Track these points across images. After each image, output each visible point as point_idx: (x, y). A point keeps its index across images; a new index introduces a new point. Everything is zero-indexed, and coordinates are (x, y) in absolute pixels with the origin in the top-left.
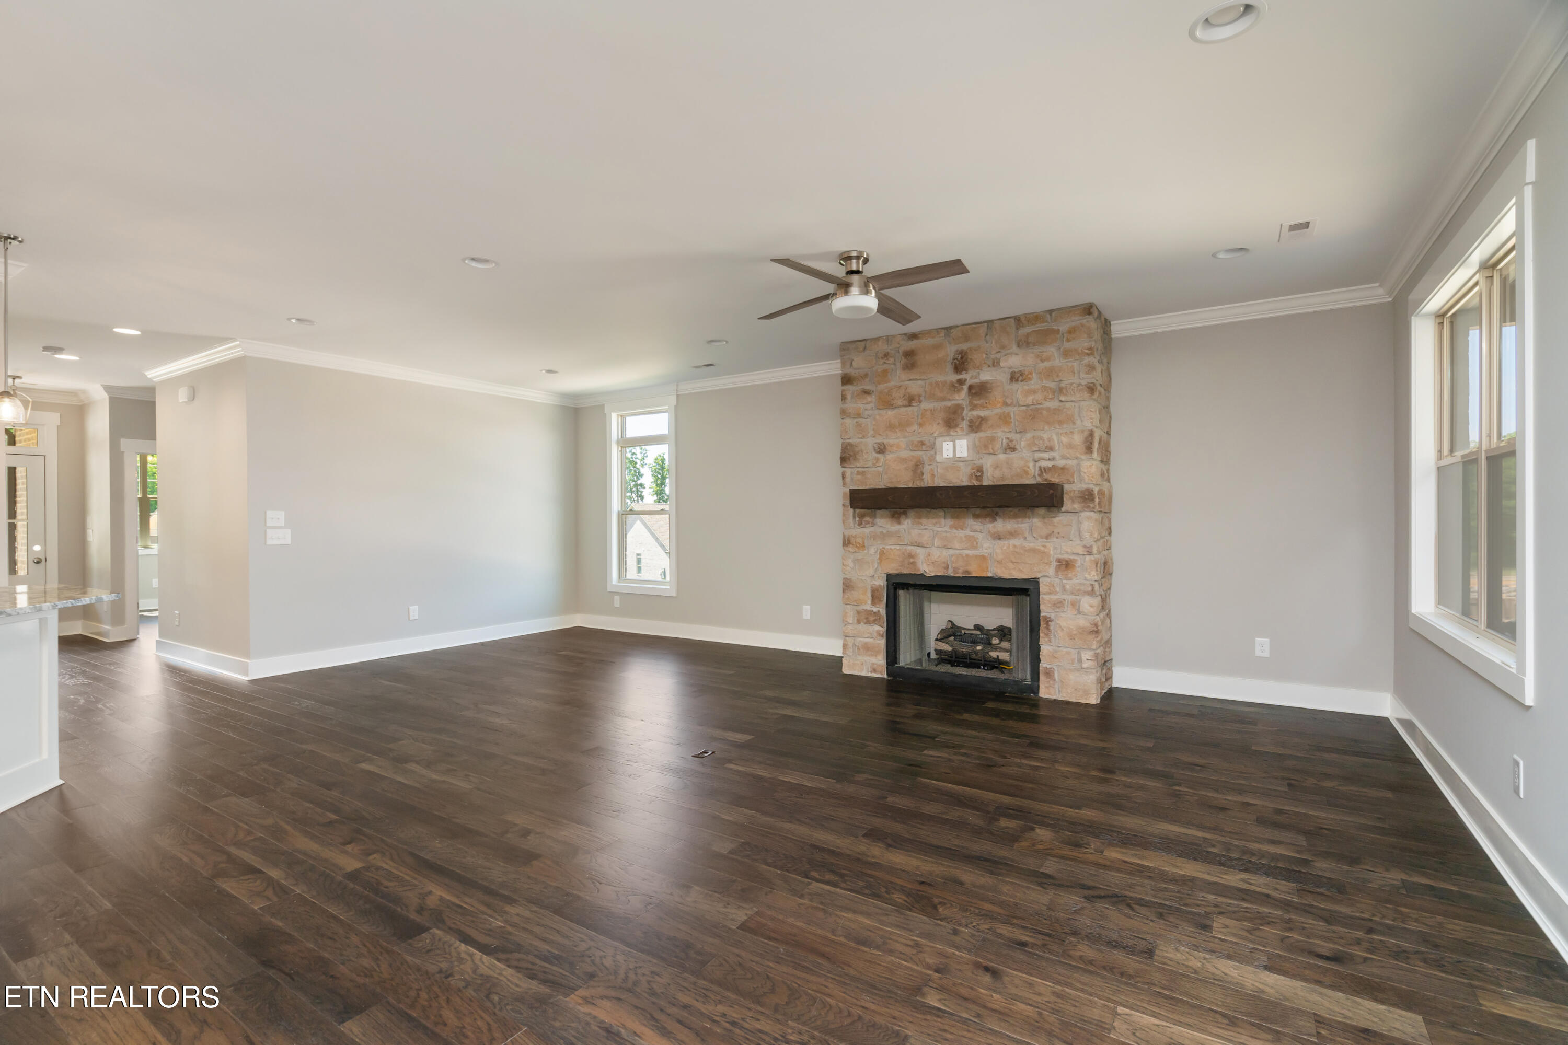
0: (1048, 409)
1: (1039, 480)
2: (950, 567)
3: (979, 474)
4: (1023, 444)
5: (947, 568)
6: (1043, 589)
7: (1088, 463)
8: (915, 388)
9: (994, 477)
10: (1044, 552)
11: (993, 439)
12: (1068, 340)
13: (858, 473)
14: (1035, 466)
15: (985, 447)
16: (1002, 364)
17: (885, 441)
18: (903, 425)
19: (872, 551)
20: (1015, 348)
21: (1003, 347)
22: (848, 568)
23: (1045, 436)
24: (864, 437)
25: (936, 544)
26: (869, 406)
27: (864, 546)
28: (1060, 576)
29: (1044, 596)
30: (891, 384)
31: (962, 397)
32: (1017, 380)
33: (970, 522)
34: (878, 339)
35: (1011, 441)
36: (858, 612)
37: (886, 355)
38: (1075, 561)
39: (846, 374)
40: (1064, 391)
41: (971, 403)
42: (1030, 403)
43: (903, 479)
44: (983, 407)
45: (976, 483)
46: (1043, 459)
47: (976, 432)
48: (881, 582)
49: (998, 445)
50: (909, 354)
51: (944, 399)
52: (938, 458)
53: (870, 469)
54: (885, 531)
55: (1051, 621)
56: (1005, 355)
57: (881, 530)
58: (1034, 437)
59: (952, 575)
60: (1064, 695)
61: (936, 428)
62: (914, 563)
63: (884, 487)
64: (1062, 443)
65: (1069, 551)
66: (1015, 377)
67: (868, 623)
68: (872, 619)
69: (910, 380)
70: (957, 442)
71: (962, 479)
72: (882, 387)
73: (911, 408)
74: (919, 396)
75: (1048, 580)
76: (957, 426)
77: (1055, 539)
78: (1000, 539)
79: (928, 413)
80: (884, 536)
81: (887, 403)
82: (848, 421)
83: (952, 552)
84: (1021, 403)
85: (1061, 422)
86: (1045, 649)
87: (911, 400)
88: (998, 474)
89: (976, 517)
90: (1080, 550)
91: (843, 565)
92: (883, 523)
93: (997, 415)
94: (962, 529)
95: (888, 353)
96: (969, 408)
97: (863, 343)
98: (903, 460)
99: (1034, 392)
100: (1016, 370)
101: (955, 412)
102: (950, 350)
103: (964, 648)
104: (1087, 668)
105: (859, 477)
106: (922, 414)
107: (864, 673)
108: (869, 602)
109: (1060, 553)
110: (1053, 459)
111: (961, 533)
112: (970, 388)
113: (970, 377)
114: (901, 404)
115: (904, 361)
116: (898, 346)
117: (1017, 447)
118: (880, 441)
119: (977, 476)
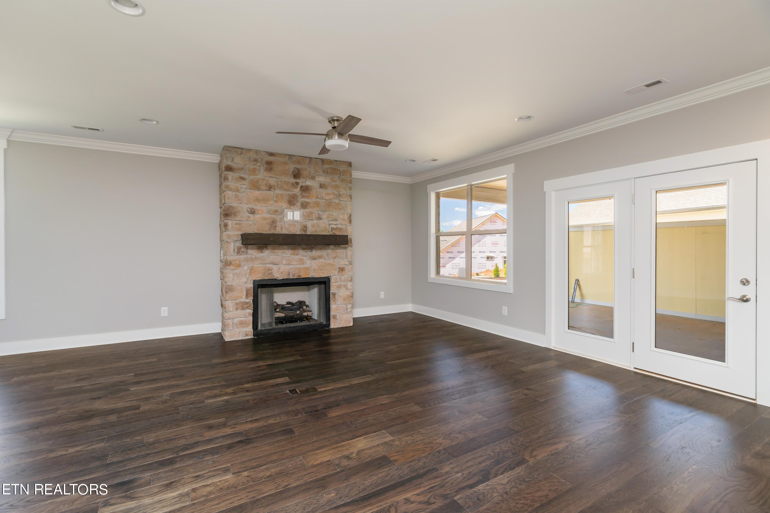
0: (335, 203)
1: (331, 233)
2: (291, 274)
3: (305, 229)
4: (325, 217)
5: (289, 274)
6: (332, 281)
7: (350, 227)
8: (272, 181)
9: (312, 231)
10: (334, 265)
11: (312, 213)
12: (343, 175)
13: (236, 224)
14: (329, 227)
15: (308, 217)
16: (316, 179)
17: (255, 207)
18: (265, 200)
20: (321, 173)
21: (316, 171)
22: (230, 279)
23: (334, 214)
24: (240, 203)
25: (284, 263)
26: (244, 187)
27: (240, 265)
28: (340, 275)
29: (333, 284)
30: (259, 177)
31: (297, 191)
32: (322, 188)
33: (301, 252)
34: (249, 150)
35: (320, 215)
36: (236, 304)
37: (256, 160)
38: (345, 268)
39: (229, 165)
40: (341, 196)
41: (301, 194)
42: (328, 199)
43: (266, 230)
44: (308, 197)
45: (304, 233)
46: (333, 224)
47: (304, 209)
48: (251, 285)
49: (314, 216)
50: (269, 163)
51: (288, 190)
52: (285, 219)
53: (244, 222)
54: (253, 257)
55: (336, 294)
56: (318, 175)
57: (250, 256)
58: (329, 214)
59: (292, 278)
60: (341, 325)
61: (284, 205)
62: (271, 273)
63: (253, 233)
64: (340, 218)
65: (343, 263)
66: (322, 186)
67: (243, 309)
68: (245, 306)
69: (270, 177)
70: (295, 212)
71: (297, 231)
72: (252, 177)
73: (269, 192)
74: (275, 186)
75: (335, 276)
76: (294, 204)
77: (337, 259)
78: (314, 259)
79: (280, 196)
80: (252, 260)
81: (255, 186)
82: (230, 193)
83: (291, 266)
84: (324, 198)
85: (340, 209)
86: (333, 306)
87: (270, 188)
88: (314, 229)
89: (303, 249)
90: (347, 263)
92: (253, 253)
93: (313, 202)
94: (297, 255)
95: (257, 160)
96: (301, 197)
97: (240, 150)
98: (265, 219)
99: (329, 194)
100: (322, 183)
101: (293, 198)
102: (291, 167)
103: (291, 314)
104: (350, 311)
105: (237, 226)
106: (276, 196)
107: (240, 338)
108: (244, 297)
109: (340, 265)
110: (337, 225)
111: (297, 257)
112: (302, 187)
113: (301, 182)
114: (264, 188)
115: (265, 166)
116: (262, 157)
117: (322, 218)
118: (251, 207)
119: (304, 230)
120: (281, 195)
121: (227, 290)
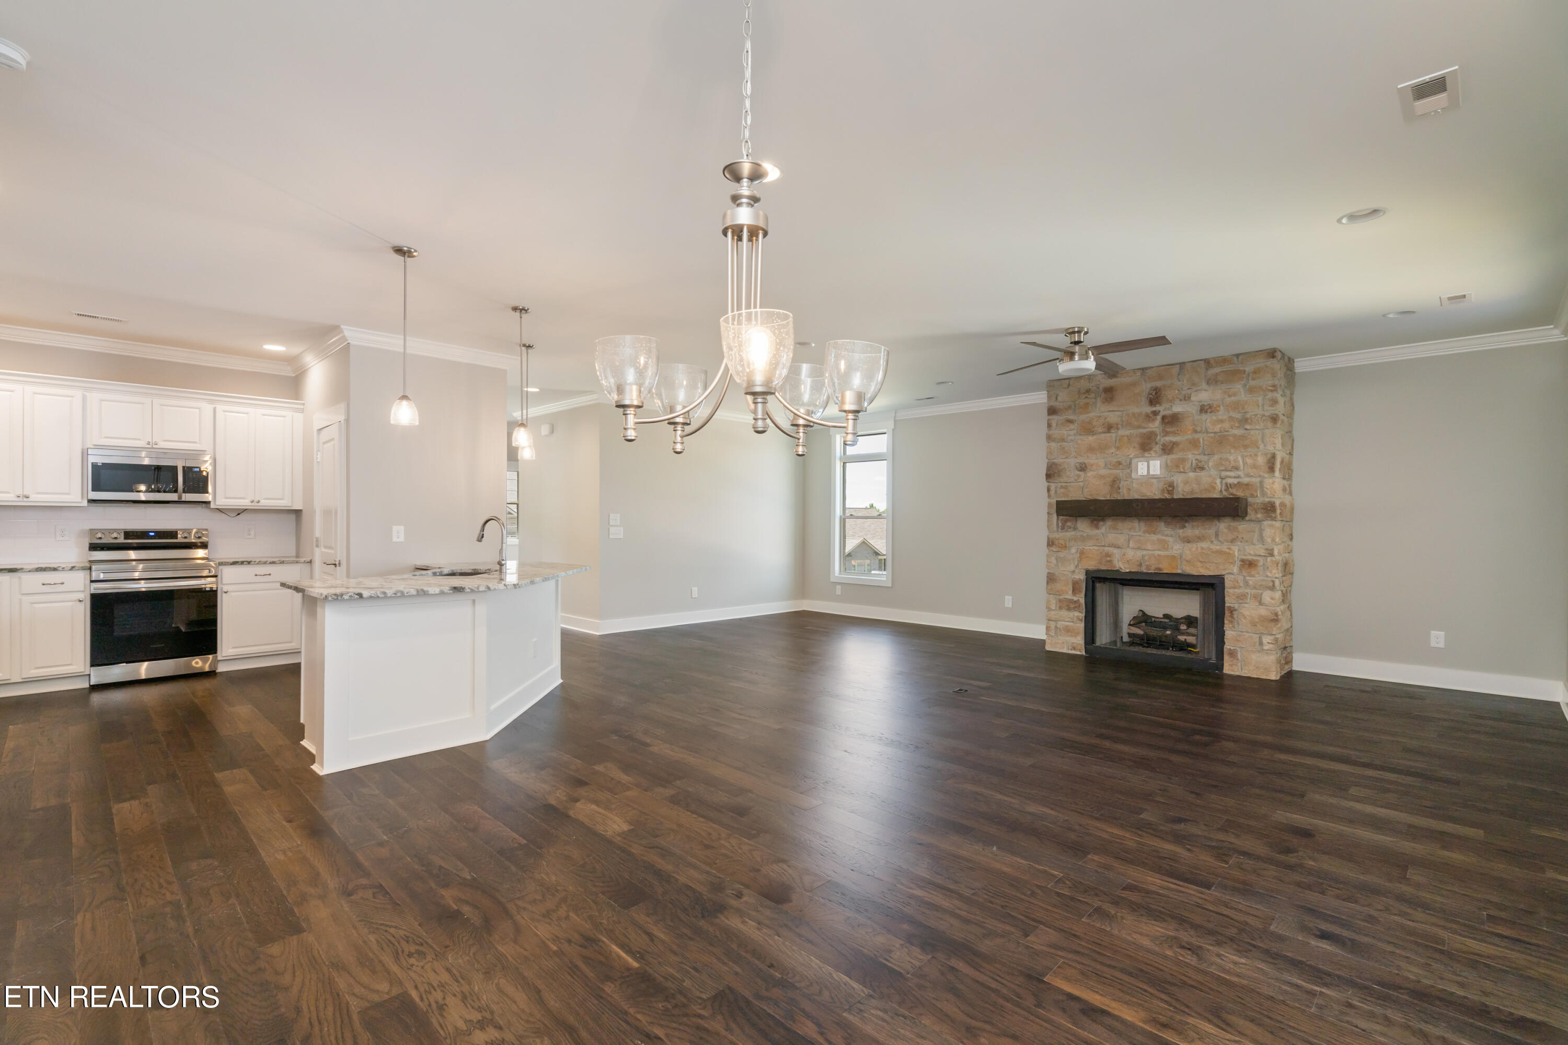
0: (1234, 436)
1: (1225, 494)
2: (1143, 565)
3: (1171, 489)
4: (1210, 464)
5: (1140, 565)
6: (1228, 583)
7: (1271, 481)
8: (1113, 418)
9: (1184, 492)
10: (1229, 554)
11: (1183, 460)
12: (1253, 379)
13: (1062, 487)
14: (1221, 482)
15: (1177, 466)
16: (1193, 398)
17: (1086, 461)
18: (1102, 448)
19: (1073, 550)
20: (1204, 385)
21: (1194, 384)
22: (1052, 564)
23: (1232, 458)
24: (1067, 458)
25: (1131, 546)
26: (1072, 433)
27: (1066, 547)
28: (1244, 574)
29: (1229, 590)
30: (1092, 415)
31: (1155, 426)
32: (1206, 412)
33: (1162, 528)
34: (1080, 378)
35: (1200, 462)
36: (1060, 601)
37: (1088, 391)
38: (1258, 561)
39: (1052, 406)
40: (1249, 421)
41: (1164, 431)
42: (1218, 430)
43: (1103, 493)
44: (1174, 433)
45: (1168, 496)
46: (1229, 477)
47: (1168, 454)
48: (1081, 576)
49: (1188, 465)
50: (1109, 390)
51: (1139, 427)
52: (1133, 475)
53: (1072, 484)
54: (1085, 535)
55: (1235, 610)
56: (1196, 391)
57: (1081, 533)
58: (1221, 458)
59: (1145, 571)
60: (1246, 672)
61: (1132, 452)
62: (1110, 561)
63: (1084, 499)
64: (1246, 463)
65: (1252, 553)
66: (1203, 409)
67: (1069, 609)
68: (1072, 606)
69: (1109, 411)
70: (1151, 462)
71: (1154, 492)
72: (1083, 417)
73: (1109, 435)
74: (1117, 424)
75: (1233, 576)
76: (1151, 449)
77: (1239, 543)
78: (1189, 542)
79: (1125, 438)
80: (1084, 539)
81: (1088, 430)
82: (1053, 445)
83: (1145, 552)
84: (1209, 430)
85: (1246, 447)
86: (1229, 634)
87: (1109, 428)
88: (1187, 489)
89: (1167, 524)
90: (1262, 552)
91: (1047, 561)
92: (1083, 526)
93: (1187, 440)
94: (1154, 534)
95: (1090, 389)
96: (1162, 434)
97: (1067, 381)
98: (1102, 477)
99: (1222, 421)
100: (1205, 404)
101: (1149, 438)
102: (1146, 387)
103: (1154, 632)
104: (1268, 650)
105: (1062, 490)
106: (1119, 439)
107: (1065, 651)
108: (1070, 592)
109: (1245, 555)
110: (1239, 477)
111: (1154, 537)
112: (1164, 418)
113: (1163, 409)
114: (1100, 431)
115: (1103, 395)
116: (1098, 383)
117: (1206, 466)
118: (1081, 461)
119: (1168, 490)
120: (1128, 436)
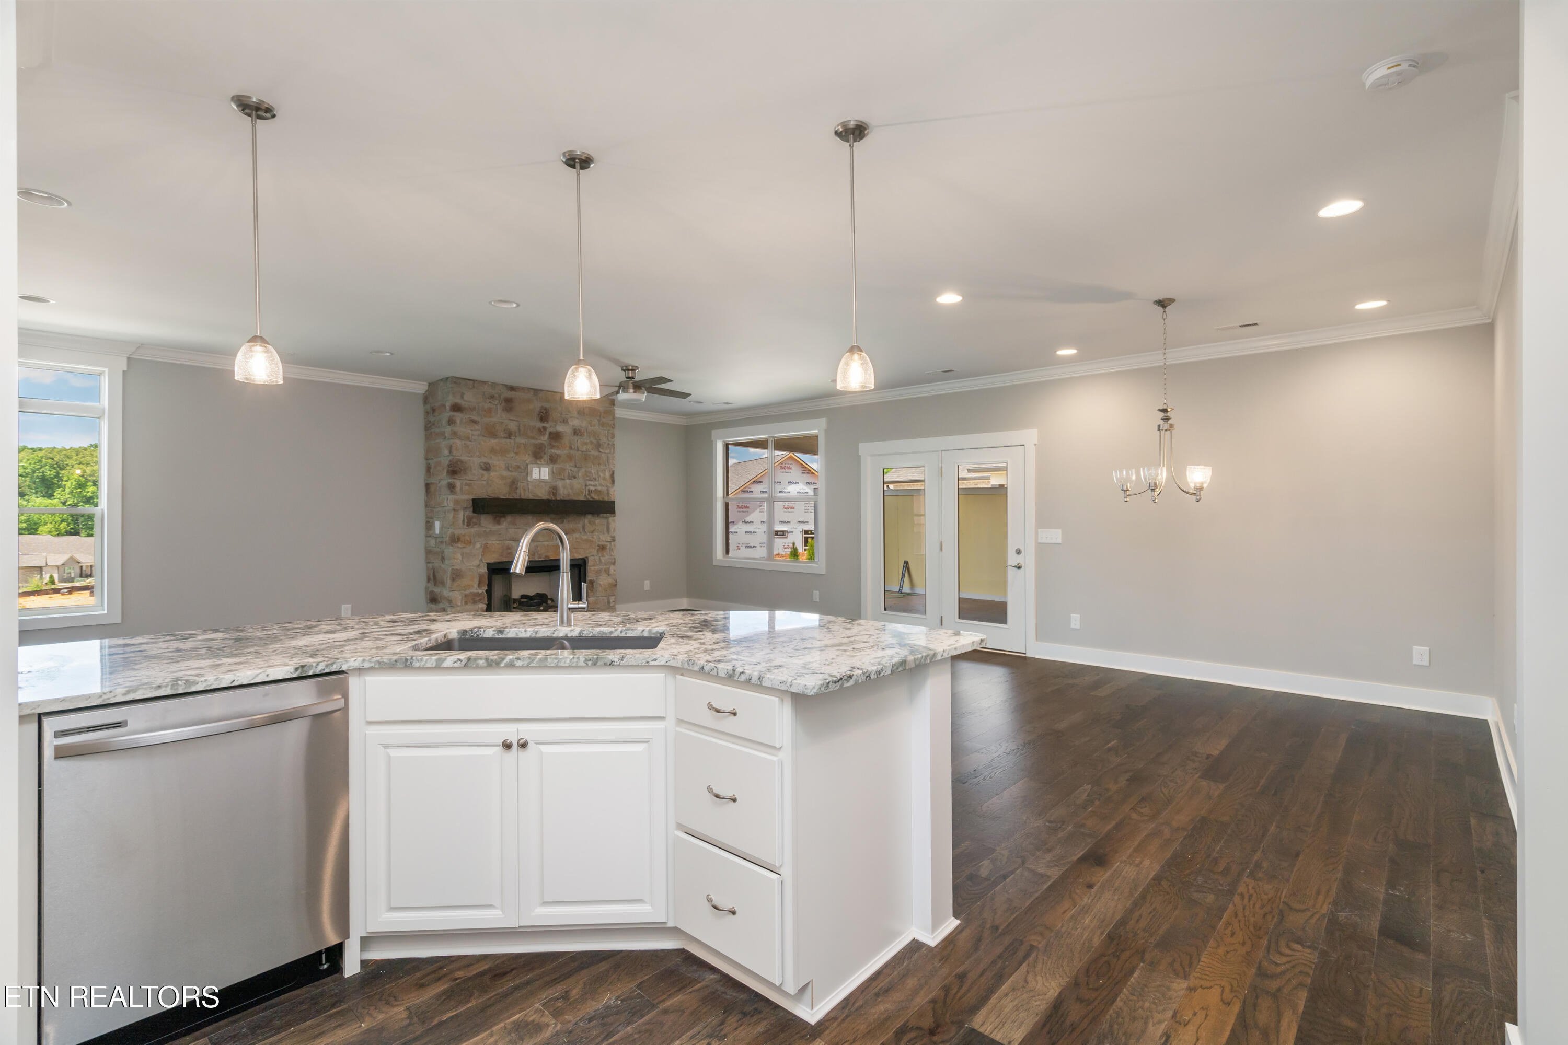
0: (593, 456)
1: (588, 498)
4: (580, 475)
6: (590, 563)
8: (513, 426)
9: (564, 494)
10: (592, 541)
11: (563, 470)
12: (604, 417)
14: (585, 488)
15: (559, 474)
16: (570, 423)
17: (490, 462)
18: (503, 452)
19: (478, 546)
20: (576, 414)
21: (569, 412)
22: (458, 560)
23: (592, 472)
24: (472, 456)
26: (476, 433)
27: (471, 542)
28: (600, 555)
30: (494, 419)
31: (544, 439)
32: (577, 435)
34: (484, 382)
35: (573, 472)
36: (466, 596)
37: (492, 397)
38: (607, 545)
39: (456, 403)
40: (602, 446)
41: (550, 444)
42: (585, 450)
43: (503, 492)
44: (558, 448)
45: (553, 497)
46: (591, 485)
47: (554, 464)
48: (484, 570)
49: (566, 475)
50: (508, 401)
51: (533, 438)
52: (529, 479)
53: (475, 482)
54: (488, 530)
55: (594, 582)
56: (571, 418)
57: (484, 529)
58: (586, 471)
59: (537, 559)
61: (528, 459)
62: (510, 553)
63: (487, 497)
64: (600, 476)
65: (604, 540)
66: (576, 432)
67: (474, 602)
68: (477, 599)
69: (510, 420)
70: (542, 469)
71: (542, 494)
72: (487, 420)
73: (508, 440)
74: (515, 432)
75: (593, 558)
76: (541, 458)
77: (596, 533)
79: (522, 446)
80: (486, 534)
81: (491, 432)
82: (459, 442)
84: (580, 449)
85: (599, 464)
87: (509, 435)
88: (566, 492)
89: (552, 519)
90: (609, 539)
92: (488, 522)
93: (565, 454)
96: (549, 447)
97: (472, 382)
98: (503, 478)
99: (586, 444)
100: (577, 428)
101: (540, 449)
102: (535, 405)
105: (467, 488)
106: (517, 446)
108: (476, 586)
109: (599, 542)
110: (595, 486)
112: (550, 433)
113: (550, 427)
114: (503, 436)
115: (503, 404)
116: (500, 392)
117: (577, 476)
118: (484, 461)
119: (553, 493)
120: (524, 444)
121: (454, 576)
